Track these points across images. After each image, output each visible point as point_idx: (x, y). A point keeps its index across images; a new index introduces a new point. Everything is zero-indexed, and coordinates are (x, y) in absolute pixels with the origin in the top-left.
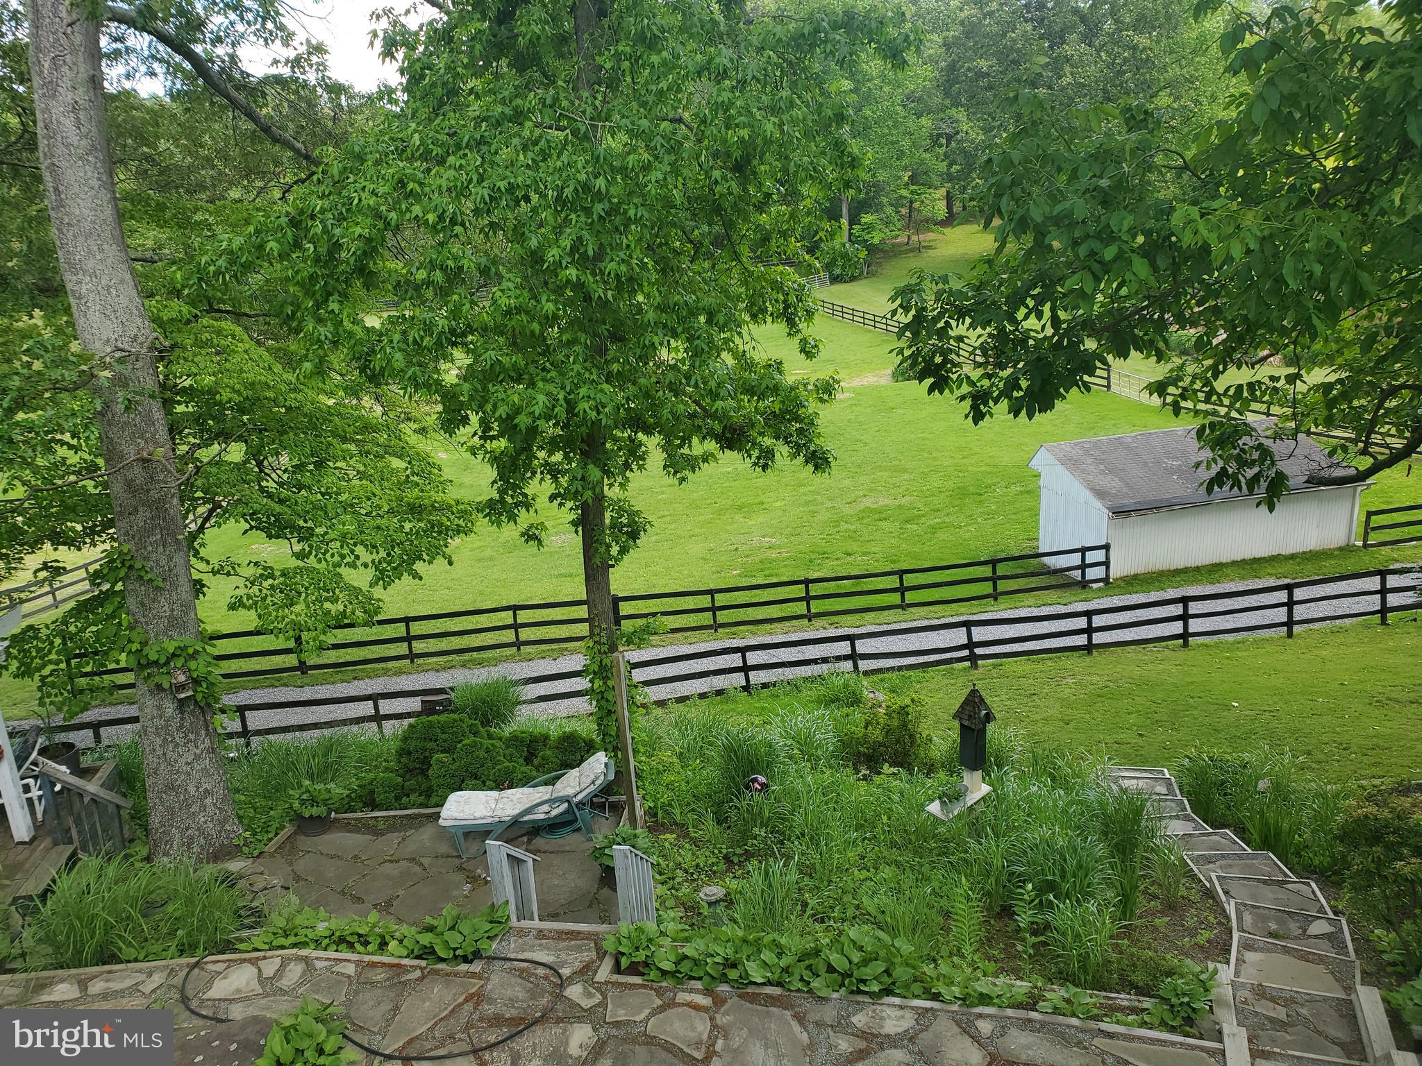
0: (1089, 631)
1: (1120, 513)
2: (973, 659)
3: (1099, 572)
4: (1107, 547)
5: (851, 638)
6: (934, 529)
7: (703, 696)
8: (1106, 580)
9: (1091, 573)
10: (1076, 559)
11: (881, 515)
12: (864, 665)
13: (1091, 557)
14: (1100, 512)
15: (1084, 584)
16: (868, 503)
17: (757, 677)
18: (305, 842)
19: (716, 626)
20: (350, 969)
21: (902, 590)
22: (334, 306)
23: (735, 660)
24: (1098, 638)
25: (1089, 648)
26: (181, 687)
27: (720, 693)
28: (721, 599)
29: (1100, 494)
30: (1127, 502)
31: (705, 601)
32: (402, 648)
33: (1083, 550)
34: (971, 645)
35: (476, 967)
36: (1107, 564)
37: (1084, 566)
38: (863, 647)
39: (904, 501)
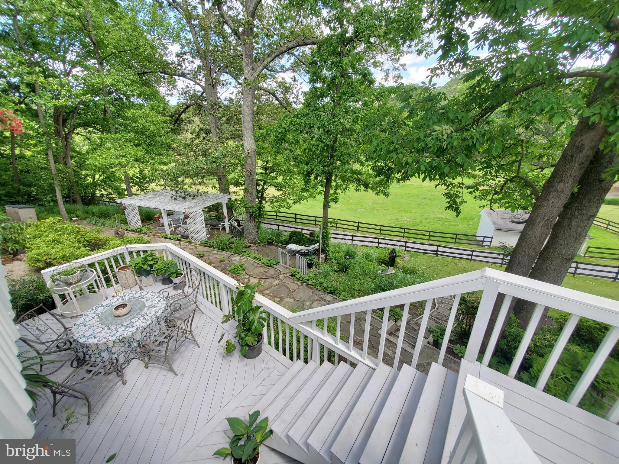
0: (472, 255)
1: (498, 230)
2: (437, 254)
3: (488, 244)
4: (492, 238)
5: (406, 242)
6: (451, 225)
7: (367, 246)
8: (490, 246)
9: (485, 243)
10: (482, 239)
11: (440, 219)
12: (407, 249)
13: (486, 239)
14: (493, 228)
15: (482, 245)
16: (438, 216)
17: (381, 245)
18: (267, 246)
19: (380, 234)
20: (252, 262)
21: (429, 236)
22: (278, 146)
23: (377, 240)
24: (474, 258)
25: (471, 260)
26: (250, 213)
27: (370, 246)
28: (383, 228)
29: (494, 224)
30: (502, 227)
31: (379, 228)
32: (314, 222)
33: (484, 237)
34: (437, 251)
35: (270, 268)
36: (491, 242)
37: (483, 241)
38: (408, 245)
39: (448, 217)
